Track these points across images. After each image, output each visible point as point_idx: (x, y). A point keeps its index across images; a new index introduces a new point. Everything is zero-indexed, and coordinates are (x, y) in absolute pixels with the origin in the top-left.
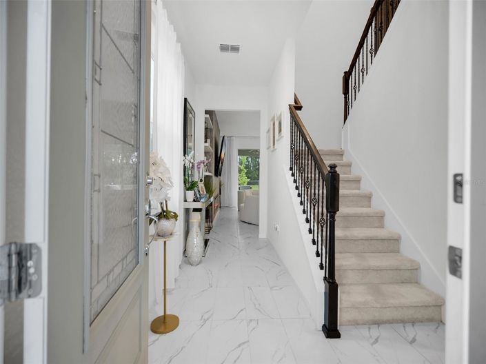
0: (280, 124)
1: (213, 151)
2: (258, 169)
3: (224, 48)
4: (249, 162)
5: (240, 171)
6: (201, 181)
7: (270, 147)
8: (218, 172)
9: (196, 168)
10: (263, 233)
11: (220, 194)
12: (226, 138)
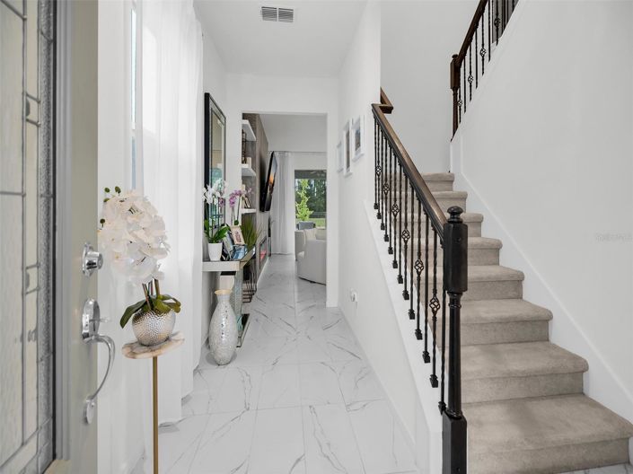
0: (358, 135)
1: (255, 174)
2: (325, 196)
3: (268, 13)
4: (311, 186)
5: (298, 199)
6: (236, 223)
7: (342, 170)
8: (265, 205)
9: (227, 203)
10: (332, 299)
11: (269, 236)
12: (276, 154)
